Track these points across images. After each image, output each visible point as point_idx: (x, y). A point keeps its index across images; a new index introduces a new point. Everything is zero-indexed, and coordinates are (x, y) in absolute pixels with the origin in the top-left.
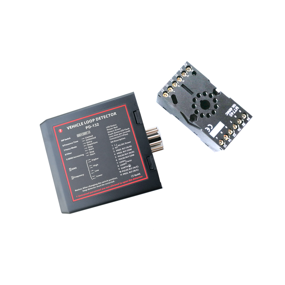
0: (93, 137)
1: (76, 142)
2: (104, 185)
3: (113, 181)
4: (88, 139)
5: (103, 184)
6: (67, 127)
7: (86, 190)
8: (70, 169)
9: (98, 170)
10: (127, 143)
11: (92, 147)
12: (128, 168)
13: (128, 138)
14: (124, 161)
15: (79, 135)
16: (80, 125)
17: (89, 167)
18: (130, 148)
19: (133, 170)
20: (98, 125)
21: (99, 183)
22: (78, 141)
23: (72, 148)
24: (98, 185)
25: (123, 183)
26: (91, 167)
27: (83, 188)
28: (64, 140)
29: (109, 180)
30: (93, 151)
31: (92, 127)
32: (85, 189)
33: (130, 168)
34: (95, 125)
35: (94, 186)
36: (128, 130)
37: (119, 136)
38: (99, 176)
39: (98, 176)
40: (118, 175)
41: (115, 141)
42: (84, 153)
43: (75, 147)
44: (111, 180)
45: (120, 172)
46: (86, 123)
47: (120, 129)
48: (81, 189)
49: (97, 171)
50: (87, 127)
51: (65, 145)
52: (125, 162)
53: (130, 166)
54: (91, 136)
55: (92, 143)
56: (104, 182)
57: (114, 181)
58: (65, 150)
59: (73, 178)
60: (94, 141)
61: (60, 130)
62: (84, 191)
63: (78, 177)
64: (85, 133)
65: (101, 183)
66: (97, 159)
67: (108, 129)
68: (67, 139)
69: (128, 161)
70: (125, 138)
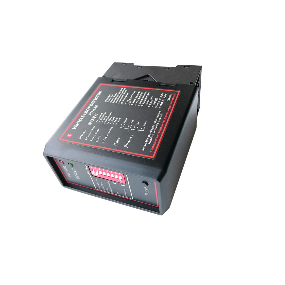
0: (104, 113)
1: (94, 128)
2: (158, 123)
3: (160, 115)
4: (101, 118)
5: (156, 123)
6: (73, 129)
7: (151, 140)
8: (114, 145)
9: (139, 122)
10: (134, 94)
11: (111, 118)
12: (158, 100)
13: (130, 92)
14: (148, 101)
15: (90, 123)
16: (83, 118)
17: (129, 128)
18: (140, 93)
19: (162, 98)
20: (97, 106)
21: (153, 127)
22: (95, 126)
23: (96, 133)
24: (154, 128)
25: (169, 108)
26: (130, 126)
27: (146, 142)
28: (81, 137)
29: (157, 118)
30: (117, 119)
31: (93, 111)
32: (149, 140)
33: (159, 99)
34: (95, 108)
35: (152, 133)
36: (123, 89)
37: (121, 97)
38: (145, 123)
39: (145, 125)
40: (158, 110)
41: (123, 101)
42: (110, 126)
43: (98, 131)
44: (158, 117)
45: (156, 107)
46: (85, 113)
47: (116, 94)
48: (145, 144)
49: (138, 124)
50: (90, 115)
51: (87, 138)
52: (150, 101)
53: (157, 99)
54: (101, 115)
55: (108, 116)
56: (155, 123)
57: (162, 115)
58: (92, 140)
59: (127, 146)
60: (107, 114)
61: (69, 135)
62: (150, 143)
63: (129, 141)
64: (94, 118)
65: (154, 125)
66: (127, 119)
67: (108, 101)
68: (83, 134)
69: (151, 98)
70: (128, 94)
